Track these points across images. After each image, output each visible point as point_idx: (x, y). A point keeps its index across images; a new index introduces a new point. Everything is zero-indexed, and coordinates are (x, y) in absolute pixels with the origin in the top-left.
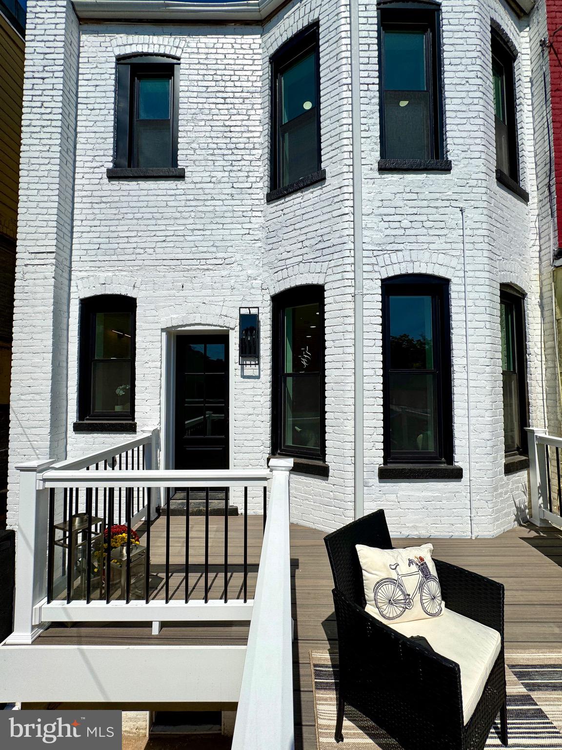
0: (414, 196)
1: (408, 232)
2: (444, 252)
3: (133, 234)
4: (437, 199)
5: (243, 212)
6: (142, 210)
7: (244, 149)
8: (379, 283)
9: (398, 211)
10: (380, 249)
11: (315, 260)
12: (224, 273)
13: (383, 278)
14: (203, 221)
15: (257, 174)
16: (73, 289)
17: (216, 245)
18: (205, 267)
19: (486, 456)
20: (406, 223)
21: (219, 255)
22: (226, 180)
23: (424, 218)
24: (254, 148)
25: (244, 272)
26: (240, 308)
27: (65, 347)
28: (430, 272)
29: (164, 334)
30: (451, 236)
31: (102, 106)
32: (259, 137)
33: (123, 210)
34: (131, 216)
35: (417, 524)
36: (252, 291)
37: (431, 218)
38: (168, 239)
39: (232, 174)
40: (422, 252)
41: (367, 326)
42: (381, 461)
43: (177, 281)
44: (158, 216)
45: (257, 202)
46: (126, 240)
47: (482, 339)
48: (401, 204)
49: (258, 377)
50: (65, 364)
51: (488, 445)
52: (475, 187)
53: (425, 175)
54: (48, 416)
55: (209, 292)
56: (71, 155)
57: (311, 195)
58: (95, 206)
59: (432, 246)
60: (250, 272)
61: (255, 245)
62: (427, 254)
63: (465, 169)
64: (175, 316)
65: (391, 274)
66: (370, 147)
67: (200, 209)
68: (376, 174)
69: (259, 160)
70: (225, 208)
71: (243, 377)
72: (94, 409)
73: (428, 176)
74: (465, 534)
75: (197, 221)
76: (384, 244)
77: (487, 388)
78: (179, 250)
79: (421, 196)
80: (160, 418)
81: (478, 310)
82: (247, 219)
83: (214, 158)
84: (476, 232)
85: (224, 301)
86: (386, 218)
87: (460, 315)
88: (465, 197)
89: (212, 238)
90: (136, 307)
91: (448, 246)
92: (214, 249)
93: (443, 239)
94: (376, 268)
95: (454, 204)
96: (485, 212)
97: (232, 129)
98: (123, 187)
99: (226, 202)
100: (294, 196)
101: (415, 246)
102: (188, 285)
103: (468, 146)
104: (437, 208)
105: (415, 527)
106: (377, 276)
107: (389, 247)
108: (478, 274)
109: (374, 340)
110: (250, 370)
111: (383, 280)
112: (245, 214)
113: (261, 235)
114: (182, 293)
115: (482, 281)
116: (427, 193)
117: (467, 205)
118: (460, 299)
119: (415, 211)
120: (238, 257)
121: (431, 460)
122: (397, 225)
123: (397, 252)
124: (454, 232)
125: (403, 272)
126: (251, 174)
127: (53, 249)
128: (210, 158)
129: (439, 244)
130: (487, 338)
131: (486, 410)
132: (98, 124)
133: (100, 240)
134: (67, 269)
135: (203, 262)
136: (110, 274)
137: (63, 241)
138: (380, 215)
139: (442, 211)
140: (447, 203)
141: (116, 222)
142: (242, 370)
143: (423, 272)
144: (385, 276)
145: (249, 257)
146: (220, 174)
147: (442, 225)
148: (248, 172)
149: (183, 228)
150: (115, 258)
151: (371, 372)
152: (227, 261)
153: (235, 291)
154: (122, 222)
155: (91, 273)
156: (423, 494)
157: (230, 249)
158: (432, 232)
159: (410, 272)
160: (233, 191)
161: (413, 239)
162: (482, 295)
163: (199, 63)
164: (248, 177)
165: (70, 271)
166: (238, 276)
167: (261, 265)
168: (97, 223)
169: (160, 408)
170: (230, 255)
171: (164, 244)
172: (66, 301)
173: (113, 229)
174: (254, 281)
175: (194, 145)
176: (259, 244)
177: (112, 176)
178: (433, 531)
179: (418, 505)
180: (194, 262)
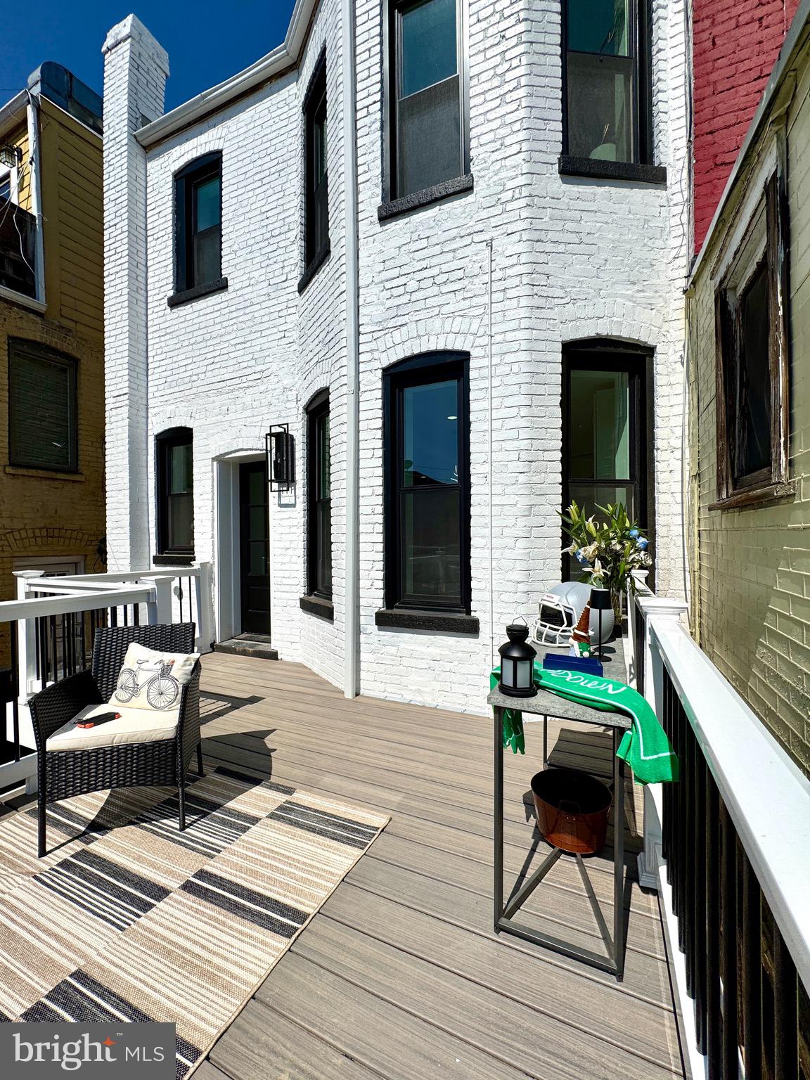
0: (424, 243)
1: (414, 297)
2: (461, 313)
3: (189, 361)
4: (454, 238)
5: (279, 311)
6: (196, 334)
7: (280, 234)
8: (379, 373)
9: (404, 270)
10: (381, 328)
11: (326, 357)
12: (262, 388)
13: (384, 366)
14: (244, 333)
15: (292, 261)
16: (150, 426)
17: (255, 357)
18: (246, 385)
19: (515, 604)
20: (413, 285)
21: (258, 368)
22: (263, 278)
23: (435, 271)
24: (289, 230)
25: (280, 384)
26: (271, 427)
27: (145, 483)
28: (441, 347)
29: (215, 463)
30: (473, 287)
31: (163, 233)
32: (293, 214)
33: (182, 338)
34: (186, 343)
35: (422, 689)
36: (288, 405)
37: (445, 268)
38: (217, 360)
39: (269, 269)
40: (431, 320)
41: (365, 433)
42: (380, 603)
43: (223, 405)
44: (207, 336)
45: (291, 296)
46: (184, 368)
47: (513, 434)
48: (405, 259)
49: (294, 506)
50: (145, 500)
51: (518, 590)
52: (511, 201)
53: (438, 207)
54: (128, 549)
55: (249, 413)
56: (143, 292)
57: (323, 276)
58: (163, 339)
59: (445, 310)
60: (285, 382)
61: (292, 349)
62: (438, 322)
63: (495, 178)
64: (222, 443)
65: (394, 359)
66: (371, 192)
67: (241, 319)
68: (378, 228)
69: (293, 243)
70: (262, 312)
71: (281, 506)
72: (173, 543)
73: (442, 207)
74: (483, 711)
75: (239, 334)
76: (385, 320)
77: (518, 506)
78: (225, 370)
79: (433, 240)
80: (213, 551)
81: (509, 391)
82: (282, 321)
83: (252, 256)
84: (509, 272)
85: (263, 420)
86: (388, 285)
87: (481, 402)
88: (494, 222)
89: (251, 350)
90: (192, 438)
91: (467, 303)
92: (252, 363)
93: (460, 295)
94: (376, 355)
95: (477, 238)
96: (525, 236)
97: (269, 214)
98: (182, 313)
99: (264, 305)
100: (314, 280)
101: (422, 315)
102: (232, 408)
103: (500, 142)
104: (454, 251)
105: (419, 691)
106: (377, 365)
107: (392, 323)
108: (510, 336)
109: (374, 449)
110: (287, 497)
111: (385, 370)
112: (281, 314)
113: (295, 335)
114: (227, 418)
115: (515, 346)
116: (440, 233)
117: (498, 233)
118: (483, 378)
119: (424, 264)
120: (274, 367)
121: (450, 608)
122: (401, 290)
123: (402, 328)
124: (476, 280)
125: (408, 354)
126: (286, 264)
127: (126, 390)
128: (249, 256)
129: (455, 303)
130: (521, 431)
131: (517, 538)
132: (162, 252)
133: (166, 374)
134: (144, 407)
135: (244, 379)
136: (174, 406)
137: (138, 382)
138: (382, 282)
139: (460, 254)
140: (468, 240)
141: (176, 352)
142: (279, 497)
143: (433, 348)
144: (385, 364)
145: (284, 364)
146: (255, 274)
147: (460, 274)
148: (283, 262)
149: (226, 345)
150: (176, 389)
151: (369, 491)
152: (265, 374)
153: (272, 409)
154: (181, 351)
155: (161, 409)
156: (430, 650)
157: (268, 359)
158: (445, 289)
159: (416, 351)
160: (270, 289)
161: (421, 305)
162: (515, 368)
163: (239, 148)
164: (283, 268)
165: (147, 409)
166: (275, 390)
167: (296, 372)
168: (163, 356)
169: (213, 542)
170: (268, 366)
171: (213, 367)
172: (144, 439)
173: (175, 359)
174: (289, 393)
175: (235, 247)
176: (295, 347)
177: (174, 303)
178: (440, 700)
179: (423, 664)
180: (238, 381)
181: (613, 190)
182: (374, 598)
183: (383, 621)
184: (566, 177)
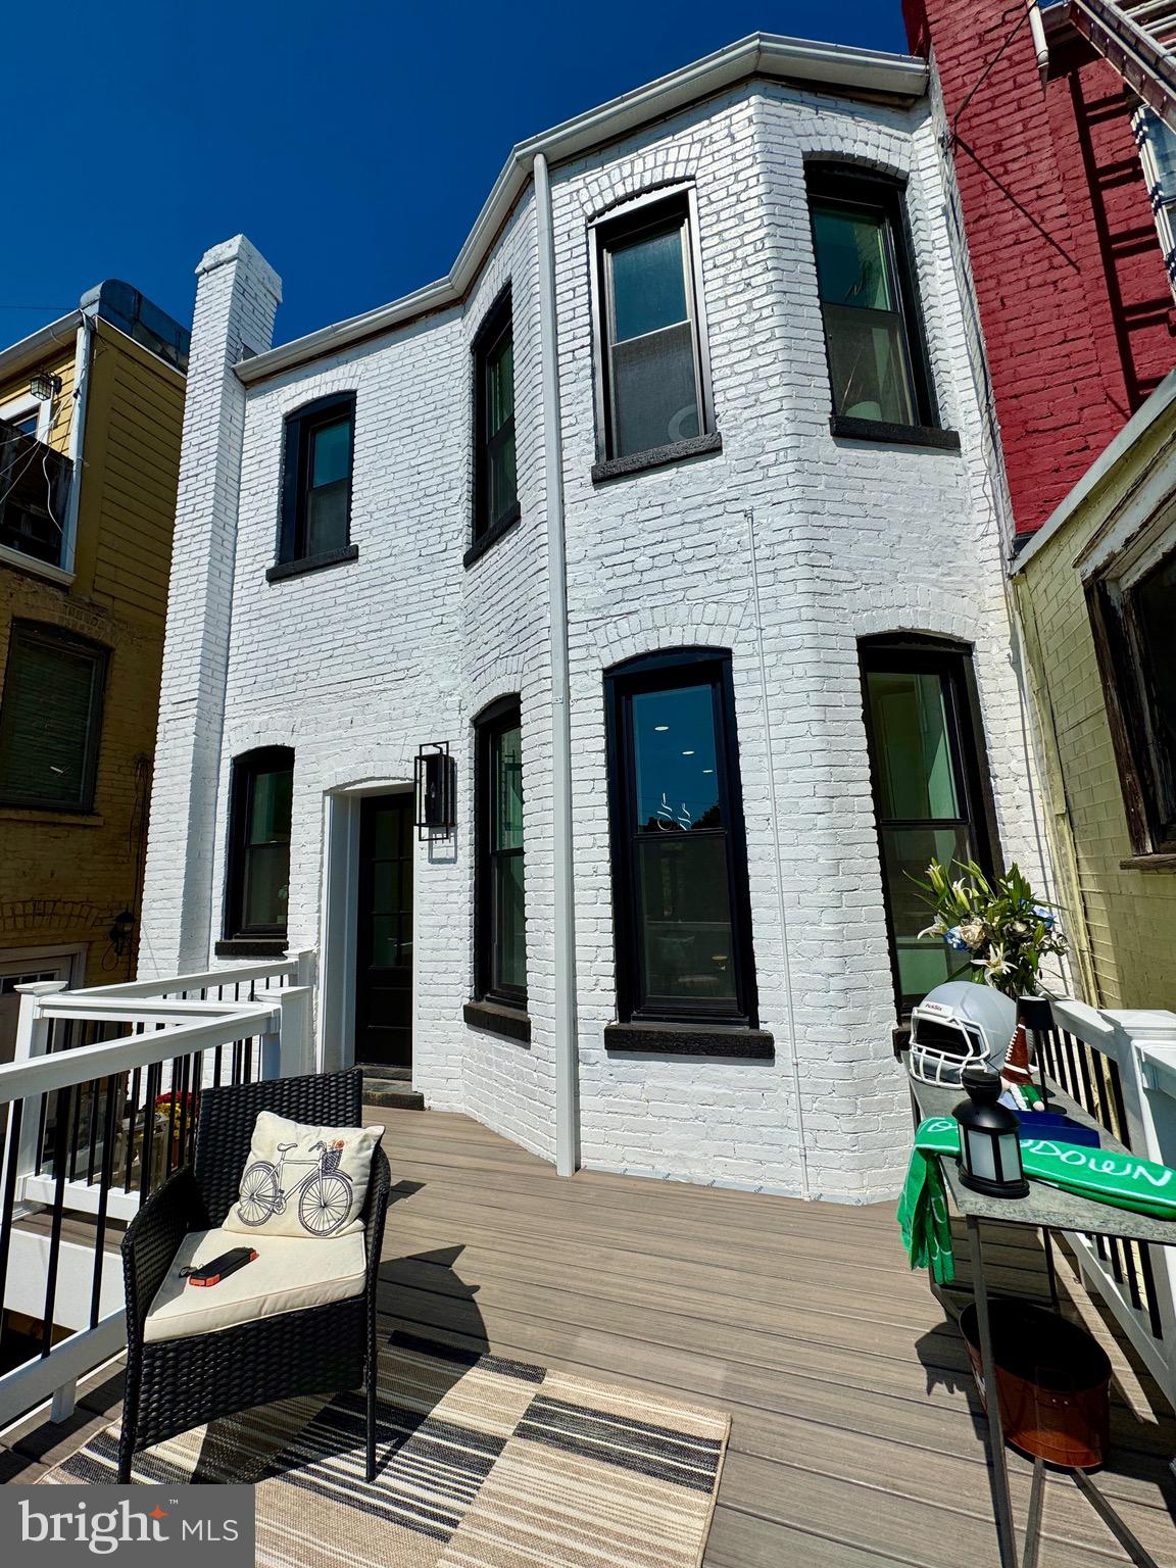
0: (658, 511)
1: (647, 577)
2: (715, 599)
3: (295, 653)
4: (700, 507)
5: (434, 590)
6: (306, 617)
7: (438, 493)
8: (599, 676)
9: (630, 543)
10: (599, 616)
11: (512, 652)
12: (406, 692)
13: (605, 666)
14: (380, 617)
15: (454, 527)
16: (225, 745)
17: (397, 649)
18: (381, 687)
19: (828, 1011)
20: (643, 562)
21: (400, 665)
22: (411, 547)
23: (676, 545)
24: (450, 489)
25: (434, 686)
26: (421, 746)
27: (211, 830)
28: (689, 641)
29: (328, 798)
30: (729, 566)
31: (265, 487)
32: (457, 470)
33: (284, 623)
34: (292, 629)
35: (685, 1153)
36: (446, 715)
37: (688, 542)
38: (336, 653)
39: (420, 536)
40: (672, 607)
41: (579, 757)
42: (611, 1013)
43: (345, 715)
44: (324, 621)
45: (453, 570)
46: (285, 664)
47: (804, 758)
48: (631, 530)
49: (454, 861)
50: (209, 855)
51: (832, 987)
52: (774, 465)
53: (675, 470)
54: (178, 932)
55: (385, 725)
56: (229, 562)
57: (508, 547)
58: (254, 623)
59: (691, 594)
60: (442, 685)
61: (451, 639)
62: (683, 609)
63: (751, 439)
64: (340, 769)
65: (620, 657)
66: (580, 449)
67: (376, 599)
68: (591, 491)
69: (456, 504)
70: (409, 590)
71: (432, 861)
72: (248, 921)
73: (680, 469)
74: (791, 1188)
75: (373, 618)
76: (605, 606)
77: (821, 861)
78: (349, 667)
79: (670, 508)
80: (319, 933)
81: (792, 700)
82: (439, 601)
83: (396, 518)
84: (779, 549)
85: (406, 736)
86: (608, 561)
87: (753, 715)
88: (752, 488)
89: (392, 640)
90: (293, 761)
91: (724, 586)
92: (393, 657)
93: (712, 576)
94: (594, 651)
95: (730, 507)
96: (797, 507)
97: (421, 469)
98: (286, 591)
99: (411, 581)
100: (491, 552)
101: (659, 600)
102: (358, 719)
103: (754, 397)
104: (700, 521)
105: (681, 1158)
106: (596, 664)
107: (615, 610)
108: (787, 629)
109: (594, 780)
110: (442, 849)
111: (606, 671)
112: (437, 593)
113: (458, 621)
114: (351, 733)
115: (796, 642)
116: (679, 499)
117: (760, 502)
118: (753, 683)
119: (658, 537)
120: (426, 664)
121: (722, 1018)
122: (628, 568)
123: (630, 617)
124: (733, 559)
125: (641, 650)
126: (444, 530)
127: (195, 694)
128: (391, 520)
129: (704, 587)
130: (814, 755)
131: (823, 908)
132: (261, 511)
133: (256, 671)
134: (218, 718)
135: (379, 679)
136: (266, 717)
137: (213, 682)
138: (598, 558)
139: (708, 525)
140: (719, 509)
141: (276, 641)
142: (431, 848)
143: (677, 643)
144: (608, 663)
145: (442, 660)
146: (400, 542)
147: (711, 550)
148: (441, 527)
149: (353, 632)
150: (272, 692)
151: (589, 840)
152: (412, 672)
153: (421, 720)
154: (282, 640)
155: (245, 720)
156: (695, 1087)
157: (416, 653)
158: (689, 568)
159: (653, 647)
160: (421, 562)
161: (657, 587)
162: (799, 670)
163: (380, 388)
164: (441, 534)
165: (223, 721)
166: (427, 694)
167: (459, 670)
168: (254, 647)
169: (319, 917)
170: (414, 662)
171: (331, 662)
172: (215, 764)
173: (271, 651)
174: (449, 699)
175: (372, 507)
176: (457, 636)
177: (274, 577)
178: (718, 1171)
179: (685, 1110)
180: (368, 682)
181: (899, 456)
182: (600, 1004)
183: (618, 1042)
184: (840, 440)
